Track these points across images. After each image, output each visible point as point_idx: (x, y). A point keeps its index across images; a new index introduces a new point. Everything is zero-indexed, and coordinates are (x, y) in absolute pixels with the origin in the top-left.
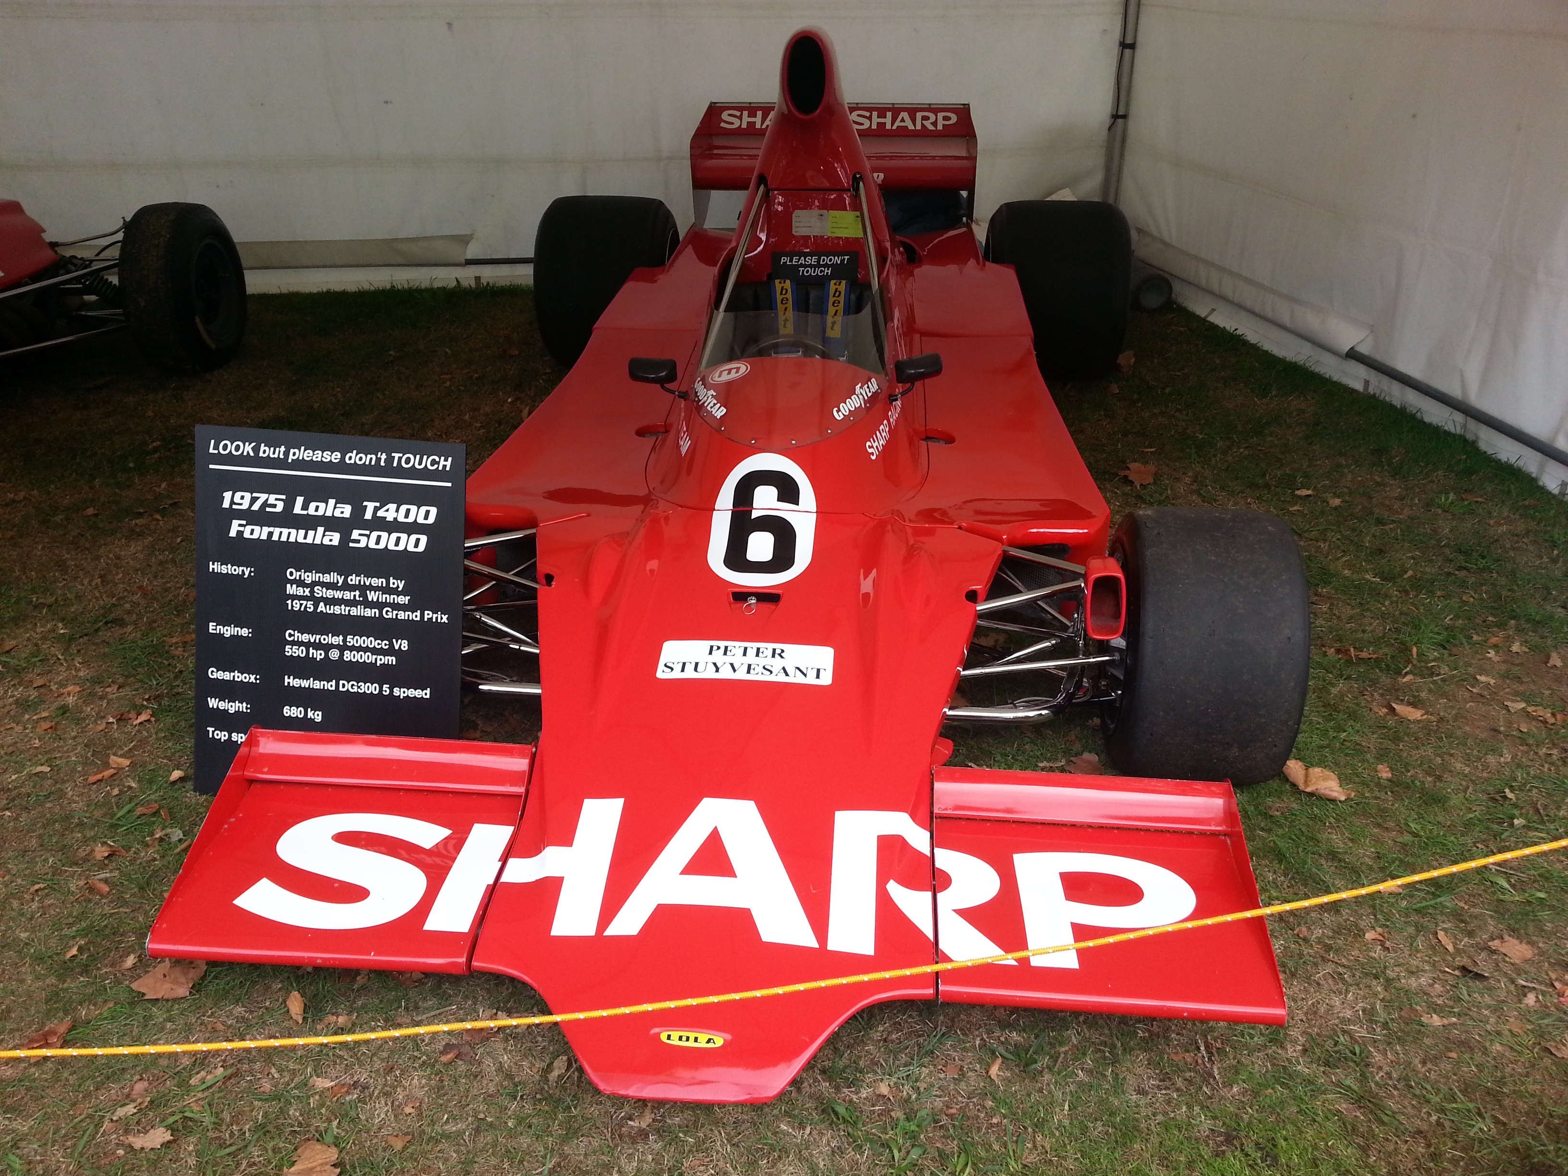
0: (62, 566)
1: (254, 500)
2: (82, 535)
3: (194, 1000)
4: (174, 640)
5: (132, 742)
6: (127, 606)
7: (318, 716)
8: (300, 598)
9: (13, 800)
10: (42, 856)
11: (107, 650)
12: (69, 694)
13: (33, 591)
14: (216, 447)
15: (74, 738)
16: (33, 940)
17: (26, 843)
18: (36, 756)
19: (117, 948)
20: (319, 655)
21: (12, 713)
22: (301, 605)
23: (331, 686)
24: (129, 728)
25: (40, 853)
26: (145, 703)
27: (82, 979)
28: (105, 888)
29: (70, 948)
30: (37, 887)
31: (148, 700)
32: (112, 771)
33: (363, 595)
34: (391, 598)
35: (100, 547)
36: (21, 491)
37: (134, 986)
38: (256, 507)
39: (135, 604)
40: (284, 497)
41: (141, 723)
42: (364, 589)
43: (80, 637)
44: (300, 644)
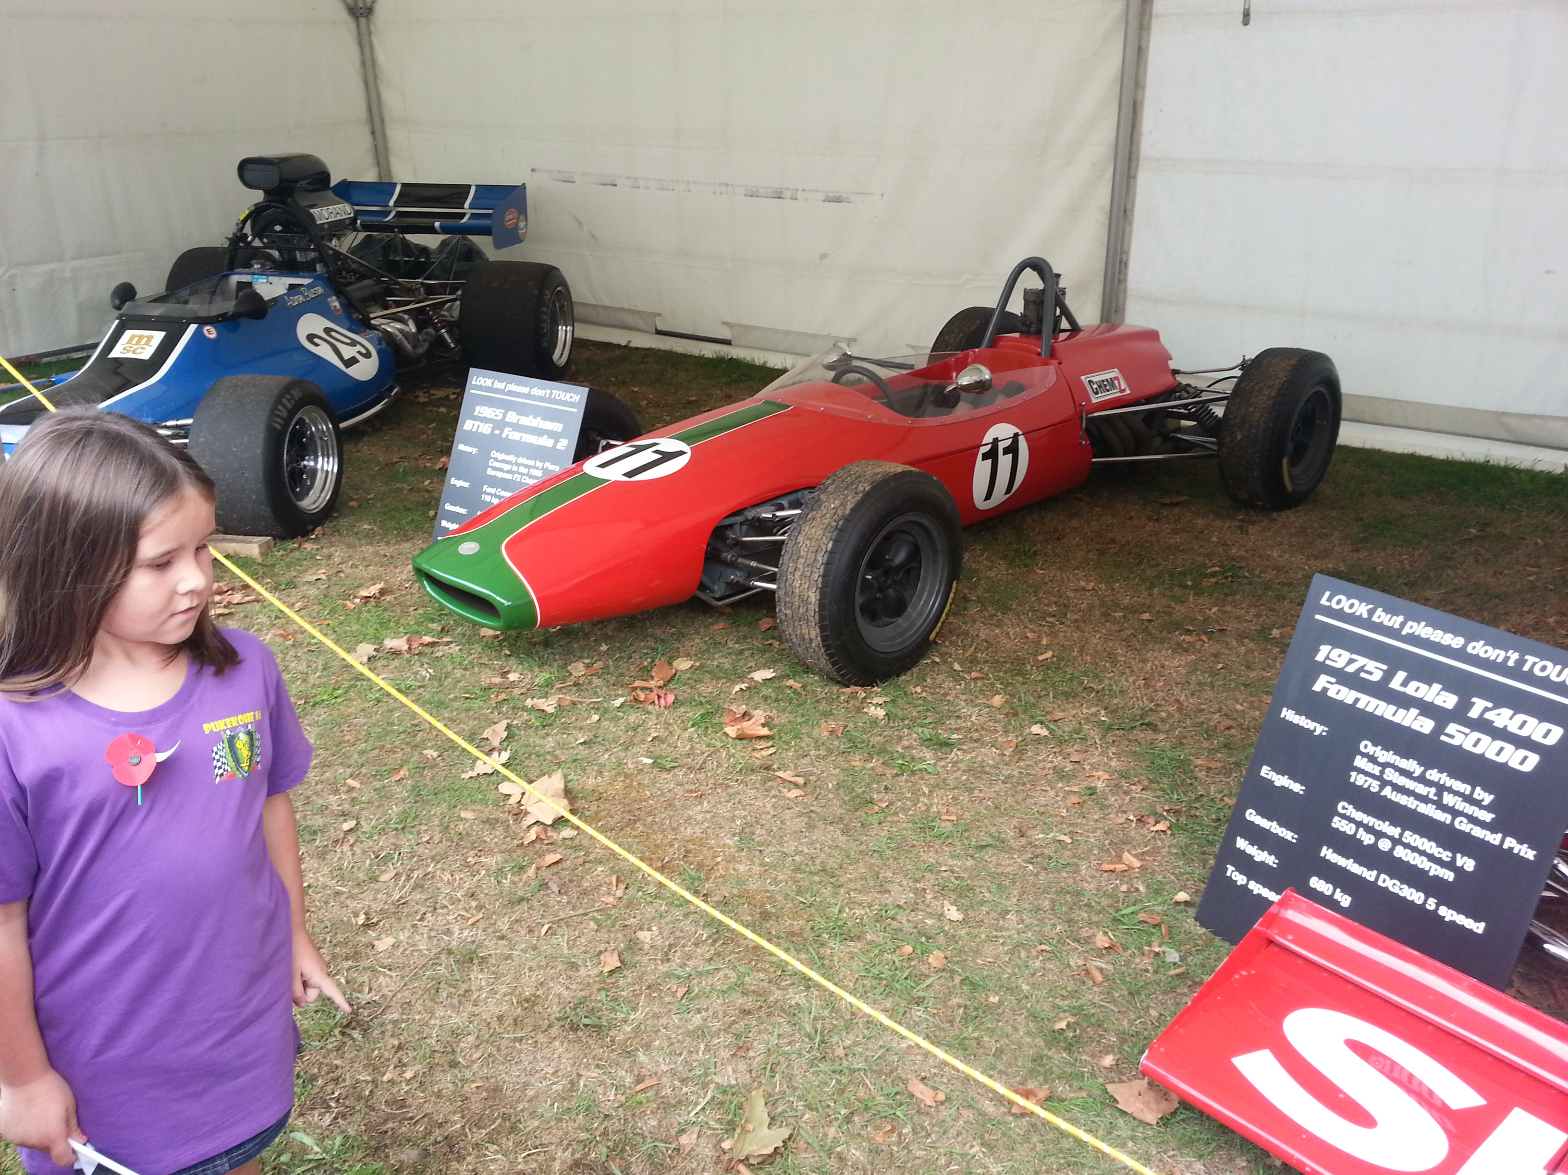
0: (1112, 658)
1: (1351, 661)
2: (1134, 636)
3: (1159, 1132)
4: (1199, 762)
5: (1146, 846)
6: (1163, 714)
7: (1345, 901)
8: (1367, 774)
9: (1037, 856)
10: (1051, 919)
11: (1138, 749)
12: (1099, 779)
13: (1085, 673)
14: (1329, 600)
15: (1096, 821)
16: (1032, 995)
17: (1040, 902)
18: (1061, 824)
19: (1099, 1041)
20: (1367, 839)
21: (1049, 777)
22: (1366, 781)
23: (1370, 875)
24: (1145, 831)
25: (1050, 916)
26: (1165, 813)
27: (1064, 1055)
28: (1099, 978)
29: (1061, 1019)
30: (1043, 947)
31: (1168, 811)
32: (1124, 867)
33: (1439, 794)
34: (1470, 809)
35: (1148, 651)
36: (1091, 581)
37: (1110, 1088)
38: (1351, 669)
39: (1170, 716)
40: (1385, 667)
41: (1157, 831)
42: (1441, 789)
43: (1118, 729)
44: (1351, 820)
